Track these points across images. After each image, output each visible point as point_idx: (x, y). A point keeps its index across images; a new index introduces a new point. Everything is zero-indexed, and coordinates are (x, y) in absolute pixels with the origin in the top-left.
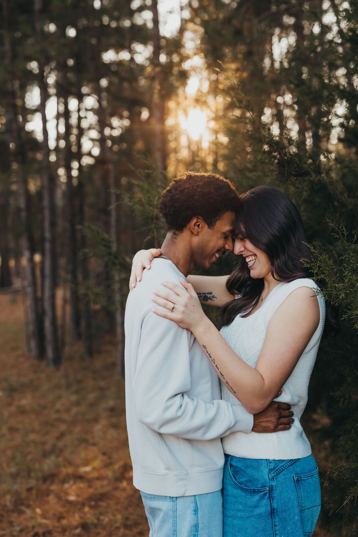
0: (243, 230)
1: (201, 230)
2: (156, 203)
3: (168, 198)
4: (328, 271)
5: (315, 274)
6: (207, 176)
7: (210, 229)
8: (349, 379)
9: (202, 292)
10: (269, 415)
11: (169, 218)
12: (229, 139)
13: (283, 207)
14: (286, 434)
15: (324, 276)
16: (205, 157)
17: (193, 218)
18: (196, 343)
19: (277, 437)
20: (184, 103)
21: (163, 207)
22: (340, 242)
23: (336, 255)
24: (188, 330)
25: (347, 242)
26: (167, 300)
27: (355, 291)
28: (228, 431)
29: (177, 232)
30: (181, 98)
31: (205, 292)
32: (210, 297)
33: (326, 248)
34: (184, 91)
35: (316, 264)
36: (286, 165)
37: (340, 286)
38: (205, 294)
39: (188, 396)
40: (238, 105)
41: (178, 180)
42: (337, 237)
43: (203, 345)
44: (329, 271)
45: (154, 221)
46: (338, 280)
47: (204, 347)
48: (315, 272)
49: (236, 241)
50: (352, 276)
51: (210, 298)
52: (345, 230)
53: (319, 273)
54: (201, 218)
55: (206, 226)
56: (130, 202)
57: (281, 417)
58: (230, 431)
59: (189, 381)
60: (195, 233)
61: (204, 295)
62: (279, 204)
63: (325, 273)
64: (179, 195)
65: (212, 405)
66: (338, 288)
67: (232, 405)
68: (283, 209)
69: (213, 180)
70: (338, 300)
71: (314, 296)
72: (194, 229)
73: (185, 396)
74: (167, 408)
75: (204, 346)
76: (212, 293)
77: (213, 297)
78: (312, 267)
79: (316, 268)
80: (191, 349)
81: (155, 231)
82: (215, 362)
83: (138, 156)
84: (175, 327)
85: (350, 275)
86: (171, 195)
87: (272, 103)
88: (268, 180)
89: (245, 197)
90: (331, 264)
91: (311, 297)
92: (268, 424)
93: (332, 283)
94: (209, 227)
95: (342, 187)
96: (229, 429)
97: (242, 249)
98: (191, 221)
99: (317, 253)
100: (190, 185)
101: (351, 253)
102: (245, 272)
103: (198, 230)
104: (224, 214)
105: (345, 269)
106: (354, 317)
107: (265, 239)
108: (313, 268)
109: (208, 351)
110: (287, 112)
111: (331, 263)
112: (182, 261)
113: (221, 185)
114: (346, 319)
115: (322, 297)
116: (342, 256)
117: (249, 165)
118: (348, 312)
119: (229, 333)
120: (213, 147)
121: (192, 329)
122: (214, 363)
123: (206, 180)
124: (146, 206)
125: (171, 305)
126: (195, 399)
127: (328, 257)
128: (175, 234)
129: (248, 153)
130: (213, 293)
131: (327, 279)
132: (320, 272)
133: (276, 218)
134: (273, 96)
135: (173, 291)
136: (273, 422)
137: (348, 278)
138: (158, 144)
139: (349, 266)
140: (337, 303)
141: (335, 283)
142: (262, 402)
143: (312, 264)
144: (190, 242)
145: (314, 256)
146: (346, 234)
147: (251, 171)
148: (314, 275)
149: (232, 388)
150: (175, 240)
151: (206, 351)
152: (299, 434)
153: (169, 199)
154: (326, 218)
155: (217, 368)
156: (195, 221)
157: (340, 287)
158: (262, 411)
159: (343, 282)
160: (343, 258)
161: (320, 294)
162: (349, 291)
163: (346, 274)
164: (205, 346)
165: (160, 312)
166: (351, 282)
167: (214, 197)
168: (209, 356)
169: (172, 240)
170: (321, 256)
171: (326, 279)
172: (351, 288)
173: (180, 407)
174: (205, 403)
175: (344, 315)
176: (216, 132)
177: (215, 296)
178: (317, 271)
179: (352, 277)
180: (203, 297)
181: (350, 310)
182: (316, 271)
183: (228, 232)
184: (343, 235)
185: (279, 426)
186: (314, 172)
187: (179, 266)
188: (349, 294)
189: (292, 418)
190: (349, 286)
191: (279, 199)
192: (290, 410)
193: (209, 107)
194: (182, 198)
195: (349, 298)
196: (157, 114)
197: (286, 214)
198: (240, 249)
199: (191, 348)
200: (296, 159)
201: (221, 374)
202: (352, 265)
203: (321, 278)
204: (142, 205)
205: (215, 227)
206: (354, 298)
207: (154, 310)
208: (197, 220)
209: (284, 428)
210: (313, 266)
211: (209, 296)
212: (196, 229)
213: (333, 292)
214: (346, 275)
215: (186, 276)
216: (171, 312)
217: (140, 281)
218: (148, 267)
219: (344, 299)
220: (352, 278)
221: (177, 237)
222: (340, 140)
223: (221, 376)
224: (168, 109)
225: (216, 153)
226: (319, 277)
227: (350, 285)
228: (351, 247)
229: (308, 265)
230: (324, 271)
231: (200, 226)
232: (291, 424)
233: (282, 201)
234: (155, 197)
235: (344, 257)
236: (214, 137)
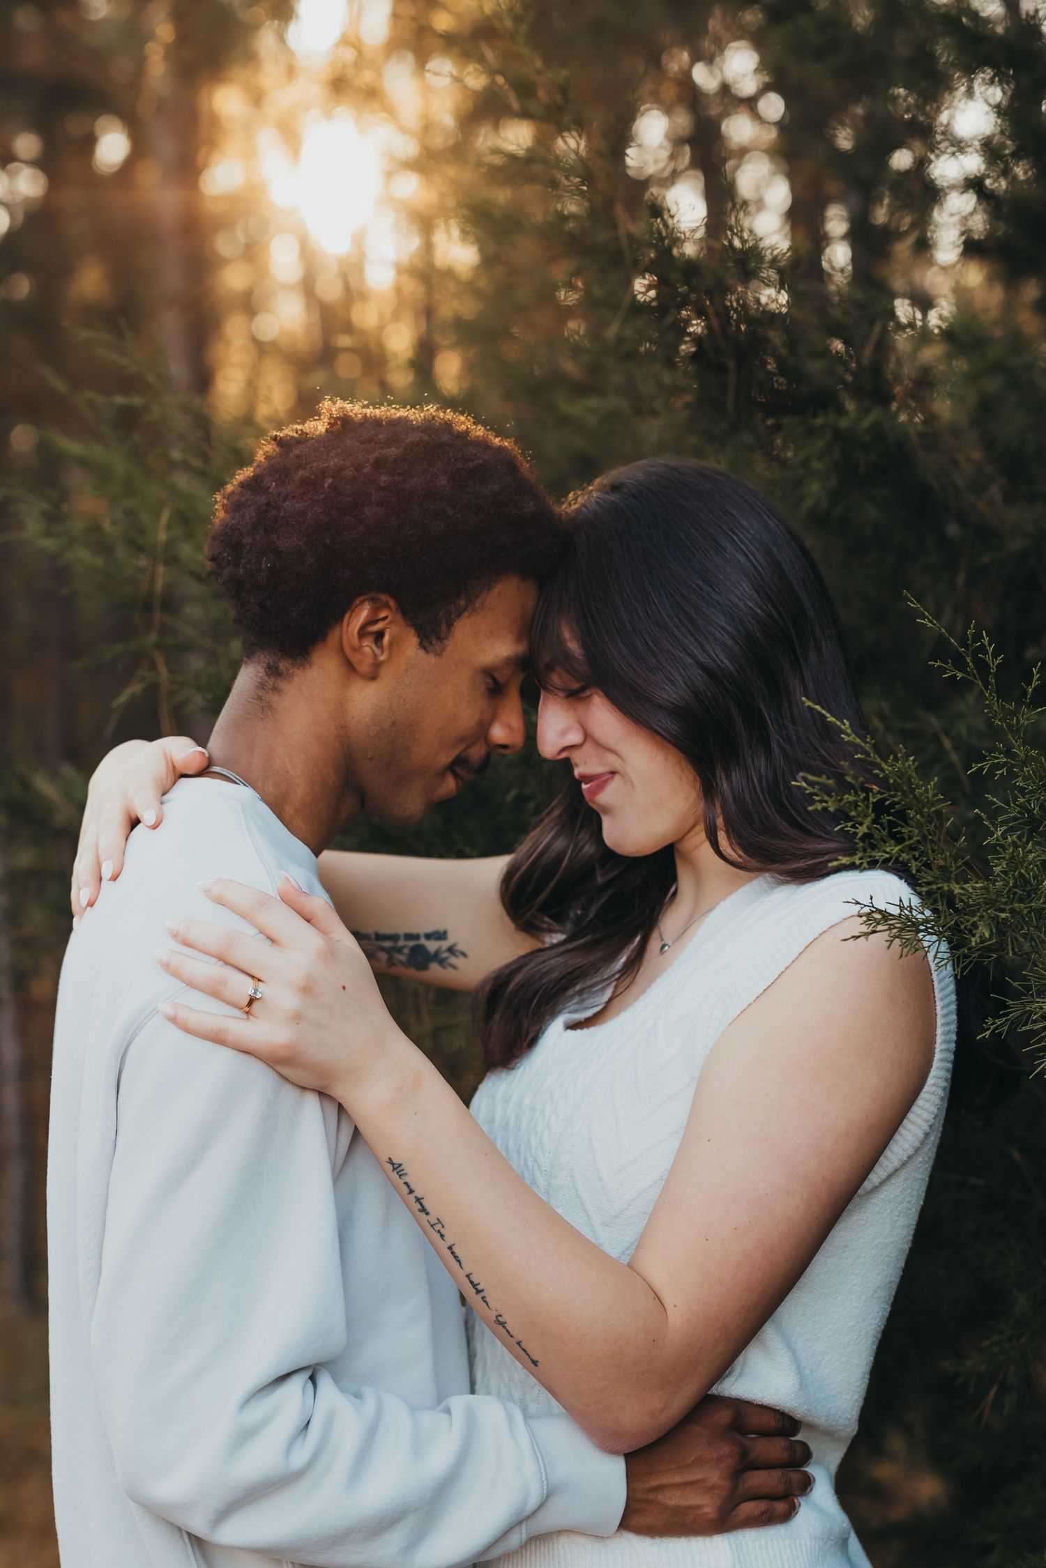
0: (573, 646)
1: (389, 659)
2: (162, 536)
3: (250, 514)
4: (919, 825)
5: (863, 838)
6: (417, 422)
7: (427, 652)
8: (1021, 1302)
9: (402, 930)
10: (693, 1458)
11: (252, 601)
12: (481, 251)
13: (747, 547)
14: (772, 1540)
15: (901, 851)
16: (381, 328)
17: (357, 602)
18: (360, 1152)
19: (736, 1554)
20: (283, 97)
21: (226, 555)
22: (971, 698)
23: (954, 757)
24: (323, 1095)
25: (998, 701)
26: (227, 963)
27: (1038, 912)
28: (516, 1529)
29: (283, 665)
30: (269, 74)
31: (414, 931)
32: (438, 952)
33: (909, 726)
34: (282, 40)
35: (864, 795)
36: (731, 364)
37: (971, 890)
38: (417, 937)
39: (336, 1379)
40: (515, 105)
41: (292, 437)
42: (955, 676)
43: (390, 1159)
44: (922, 824)
45: (158, 616)
46: (960, 866)
47: (397, 1167)
48: (862, 830)
49: (542, 697)
50: (1024, 848)
51: (436, 957)
52: (990, 646)
53: (876, 835)
54: (392, 603)
55: (412, 640)
56: (48, 534)
57: (745, 1465)
58: (524, 1531)
59: (338, 1318)
60: (364, 668)
61: (412, 943)
62: (731, 533)
63: (906, 837)
64: (297, 503)
65: (445, 1416)
66: (961, 901)
67: (527, 1416)
68: (747, 557)
69: (446, 438)
70: (962, 951)
71: (859, 937)
72: (358, 650)
73: (325, 1381)
74: (244, 1436)
75: (393, 1164)
76: (445, 933)
77: (451, 950)
78: (848, 810)
79: (866, 816)
80: (338, 1177)
81: (159, 659)
82: (443, 1231)
83: (84, 334)
84: (260, 1079)
85: (1014, 844)
86: (262, 500)
87: (669, 92)
88: (652, 429)
89: (583, 505)
90: (930, 795)
91: (845, 940)
92: (692, 1499)
93: (937, 878)
94: (422, 645)
95: (977, 455)
96: (521, 1522)
97: (574, 737)
98: (347, 616)
99: (867, 747)
100: (344, 460)
101: (1016, 745)
102: (580, 836)
103: (375, 656)
104: (490, 588)
105: (993, 817)
106: (1035, 1028)
107: (671, 692)
108: (853, 813)
109: (413, 1187)
110: (739, 129)
111: (931, 793)
112: (301, 790)
113: (481, 462)
114: (1000, 1034)
115: (892, 941)
116: (982, 759)
117: (570, 367)
118: (1008, 1007)
119: (527, 1101)
120: (412, 287)
121: (340, 1091)
122: (442, 1236)
123: (412, 438)
124: (121, 552)
125: (245, 987)
126: (368, 1392)
127: (917, 763)
128: (273, 671)
129: (566, 313)
130: (450, 935)
131: (913, 861)
132: (884, 830)
133: (715, 597)
134: (678, 59)
135: (255, 925)
136: (712, 1488)
137: (1004, 858)
138: (171, 279)
139: (1008, 805)
140: (961, 966)
141: (948, 880)
142: (656, 1403)
143: (846, 796)
144: (341, 707)
145: (854, 762)
146: (994, 663)
147: (579, 390)
148: (858, 844)
149: (521, 1344)
150: (275, 698)
151: (406, 1183)
152: (829, 1544)
153: (251, 518)
154: (906, 596)
155: (456, 1257)
156: (363, 614)
157: (969, 897)
158: (653, 1440)
159: (986, 873)
160: (982, 769)
161: (886, 927)
162: (1013, 911)
163: (997, 840)
164: (400, 1165)
165: (194, 1019)
166: (1020, 873)
167: (451, 512)
168: (420, 1207)
169: (260, 698)
170: (886, 762)
171: (909, 861)
172: (1021, 900)
173: (302, 1430)
174: (414, 1409)
175: (990, 1020)
176: (425, 223)
177: (460, 947)
178: (868, 828)
179: (1023, 851)
180: (406, 951)
181: (1017, 995)
182: (865, 826)
183: (507, 664)
184: (982, 667)
185: (738, 1504)
186: (857, 392)
187: (289, 810)
188: (1010, 926)
189: (802, 1469)
190: (1009, 891)
191: (731, 515)
192: (794, 1435)
193: (390, 111)
194: (310, 514)
195: (1013, 944)
196: (166, 146)
197: (763, 579)
198: (564, 733)
199: (340, 1171)
200: (776, 337)
201: (472, 1282)
202: (1022, 800)
203: (888, 856)
204: (103, 547)
205: (450, 645)
206: (1033, 943)
207: (171, 1012)
208: (375, 611)
209: (762, 1514)
210: (852, 808)
211: (432, 946)
212: (367, 650)
213: (942, 918)
214: (999, 845)
215: (317, 853)
216: (245, 1016)
217: (114, 878)
218: (148, 817)
219: (989, 949)
220: (1023, 858)
221: (284, 686)
222: (972, 248)
223: (475, 1291)
224: (214, 121)
225: (428, 312)
226: (879, 852)
227: (1015, 886)
228: (1018, 721)
229: (830, 803)
230: (902, 827)
231: (386, 639)
232: (797, 1496)
233: (745, 523)
234: (157, 514)
235: (986, 766)
236: (415, 243)
